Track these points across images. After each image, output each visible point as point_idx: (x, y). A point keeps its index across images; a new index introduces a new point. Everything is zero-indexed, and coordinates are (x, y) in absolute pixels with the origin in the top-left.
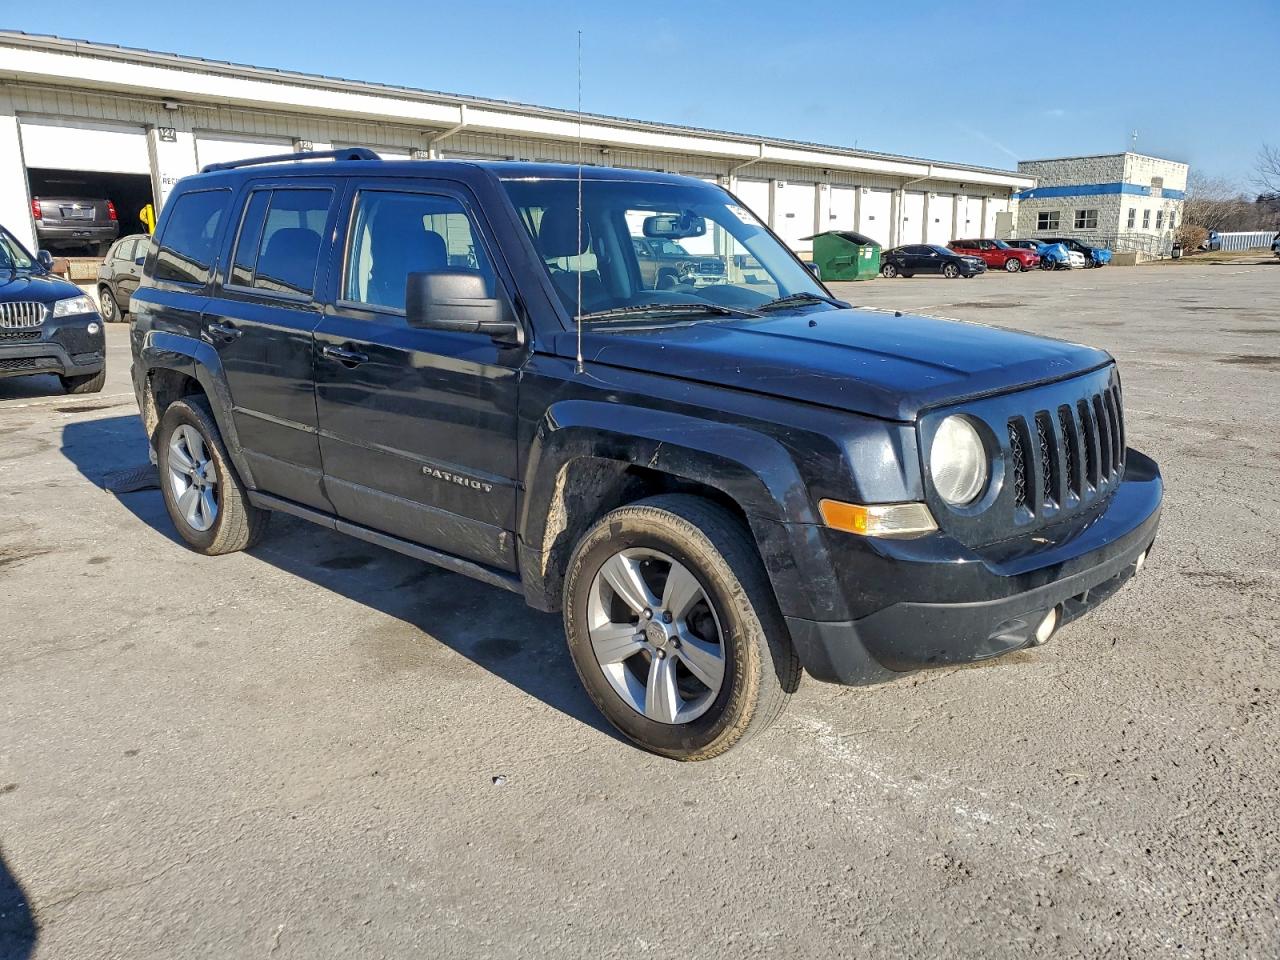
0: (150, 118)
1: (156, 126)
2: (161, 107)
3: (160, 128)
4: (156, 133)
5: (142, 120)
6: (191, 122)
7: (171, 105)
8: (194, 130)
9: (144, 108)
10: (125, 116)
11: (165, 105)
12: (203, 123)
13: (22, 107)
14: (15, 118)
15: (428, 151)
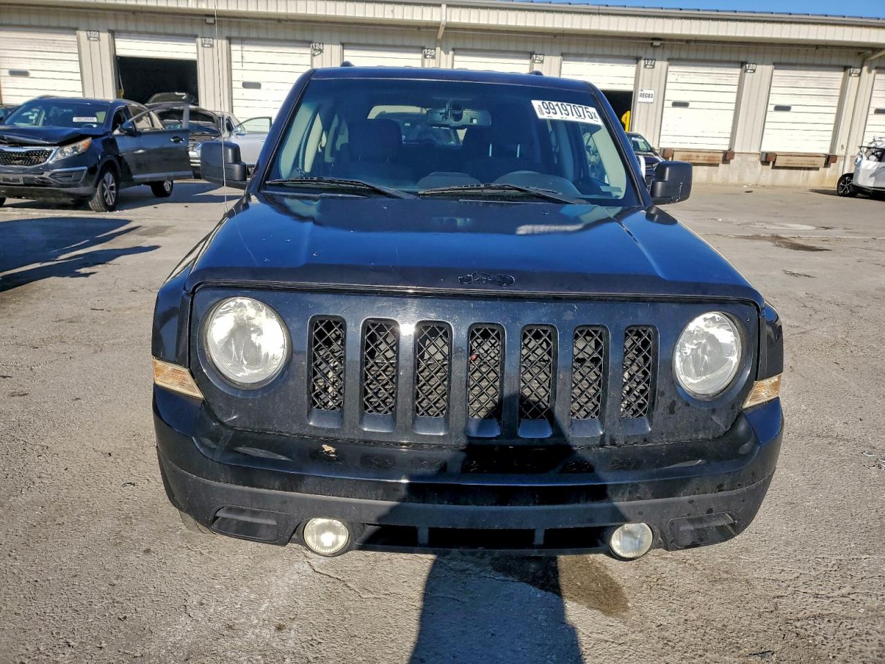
0: (641, 53)
1: (643, 58)
2: (650, 46)
3: (645, 60)
4: (642, 62)
5: (635, 55)
6: (668, 54)
7: (656, 43)
8: (669, 60)
9: (639, 46)
10: (624, 53)
11: (652, 44)
12: (675, 54)
13: (565, 50)
14: (560, 57)
15: (861, 68)
